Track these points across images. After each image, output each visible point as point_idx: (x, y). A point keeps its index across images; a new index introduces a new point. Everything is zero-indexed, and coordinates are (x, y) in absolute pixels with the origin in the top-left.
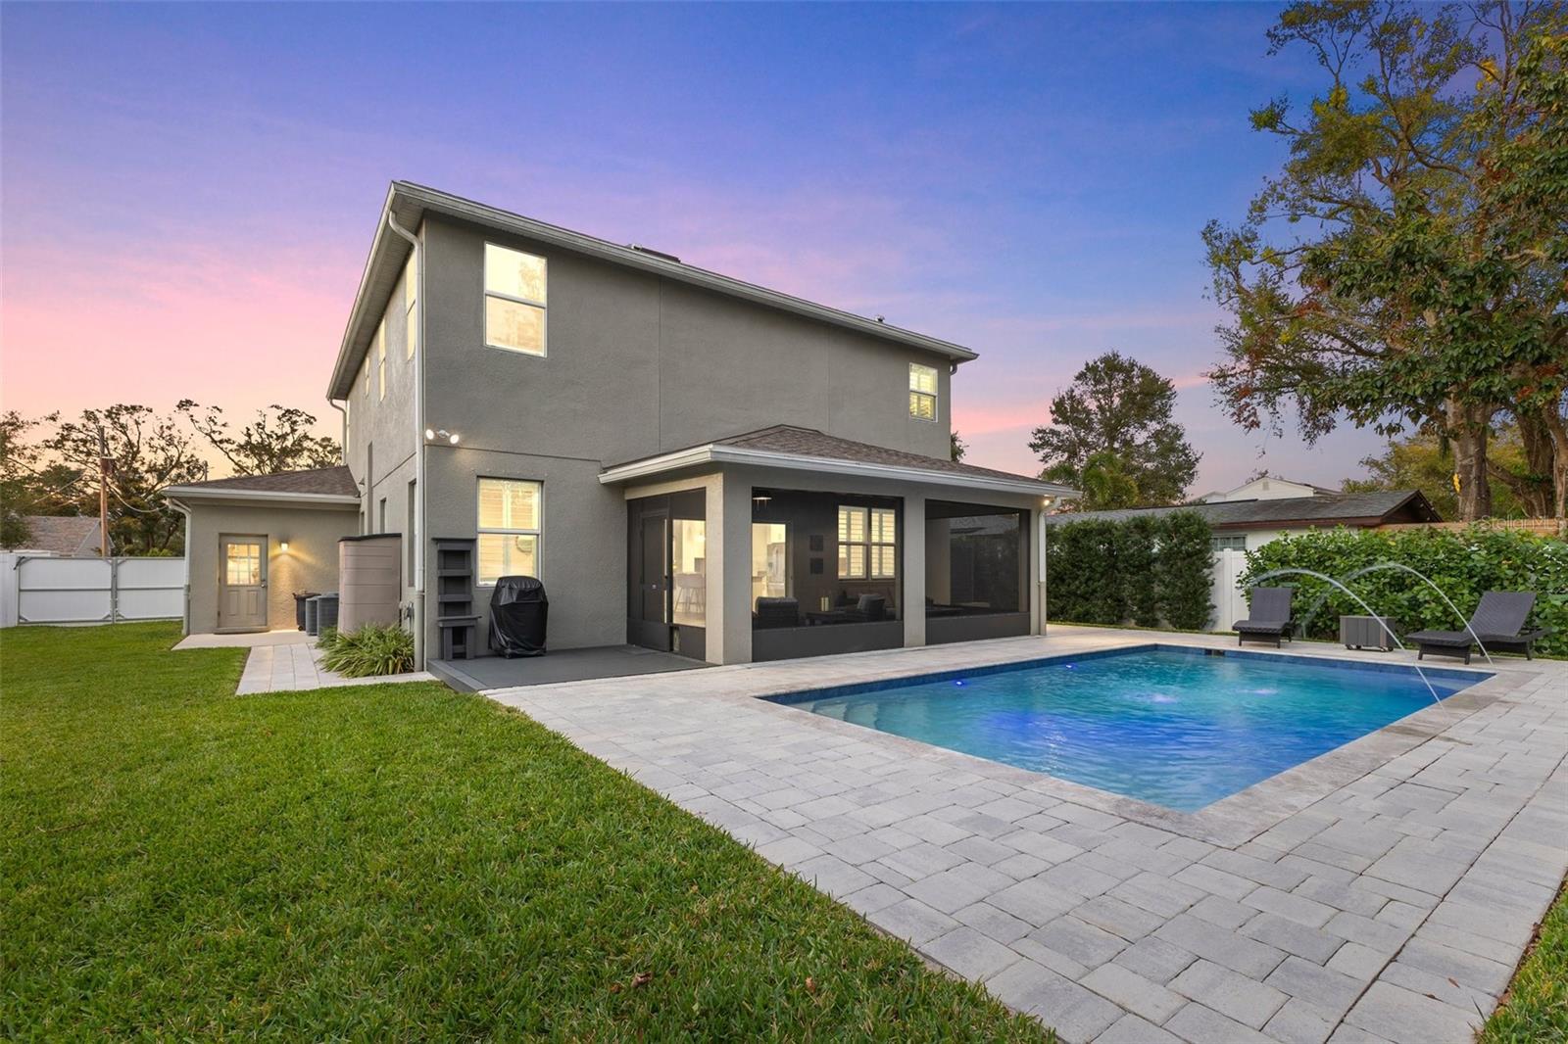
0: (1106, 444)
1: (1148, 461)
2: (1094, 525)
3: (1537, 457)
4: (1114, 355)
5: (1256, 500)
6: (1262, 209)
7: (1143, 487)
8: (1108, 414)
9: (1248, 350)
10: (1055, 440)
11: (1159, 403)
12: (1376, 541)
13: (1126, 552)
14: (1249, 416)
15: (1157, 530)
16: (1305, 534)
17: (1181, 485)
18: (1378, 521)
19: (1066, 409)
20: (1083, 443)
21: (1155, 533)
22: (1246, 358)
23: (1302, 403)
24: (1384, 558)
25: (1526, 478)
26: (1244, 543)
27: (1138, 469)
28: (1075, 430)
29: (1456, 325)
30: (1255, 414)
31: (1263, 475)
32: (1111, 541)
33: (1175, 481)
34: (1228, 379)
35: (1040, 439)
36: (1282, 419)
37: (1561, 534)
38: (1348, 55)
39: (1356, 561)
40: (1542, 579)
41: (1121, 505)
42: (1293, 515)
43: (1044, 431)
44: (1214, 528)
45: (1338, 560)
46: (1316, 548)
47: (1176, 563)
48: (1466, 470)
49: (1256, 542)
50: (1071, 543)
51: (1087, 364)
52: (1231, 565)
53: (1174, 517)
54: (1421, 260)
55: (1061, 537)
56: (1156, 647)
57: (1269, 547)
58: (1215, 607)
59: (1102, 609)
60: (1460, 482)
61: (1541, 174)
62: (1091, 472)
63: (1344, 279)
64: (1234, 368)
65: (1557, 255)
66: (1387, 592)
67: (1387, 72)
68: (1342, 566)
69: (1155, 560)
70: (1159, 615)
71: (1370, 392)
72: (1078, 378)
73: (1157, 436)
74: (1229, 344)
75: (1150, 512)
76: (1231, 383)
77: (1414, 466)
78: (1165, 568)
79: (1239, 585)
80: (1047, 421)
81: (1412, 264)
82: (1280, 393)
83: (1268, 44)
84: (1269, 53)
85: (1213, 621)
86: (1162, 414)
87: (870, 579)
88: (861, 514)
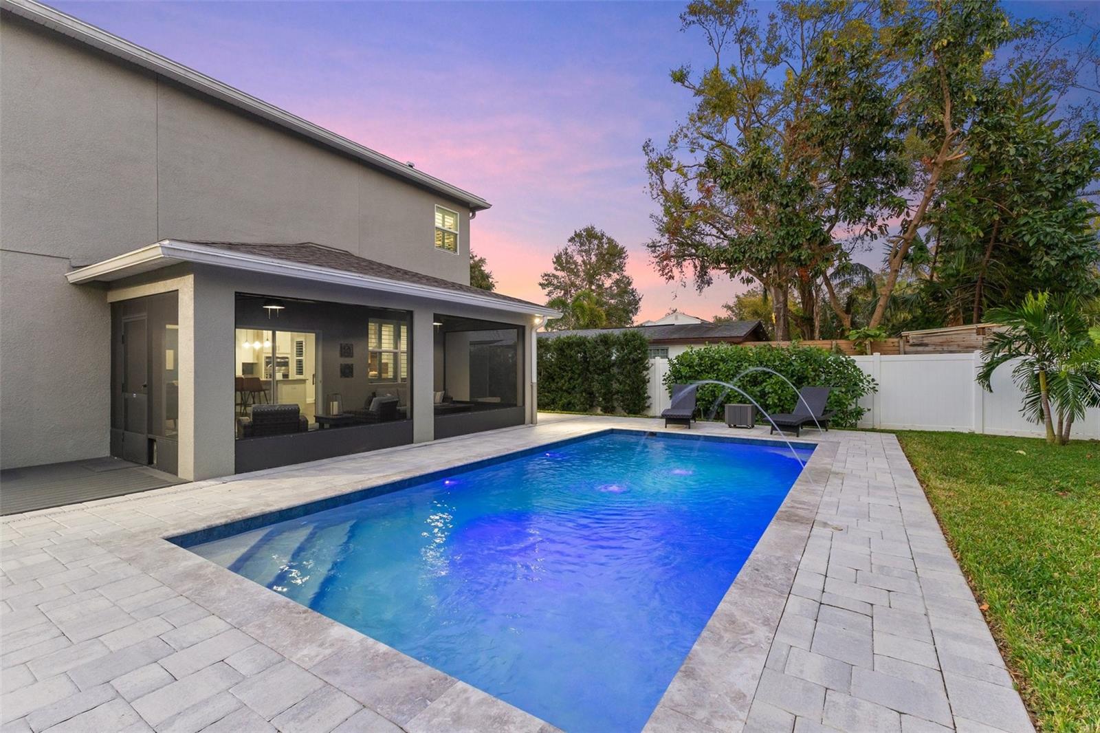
0: (587, 286)
1: (612, 299)
2: (574, 339)
3: (807, 305)
4: (592, 227)
5: (673, 325)
6: (675, 141)
7: (609, 315)
8: (588, 266)
9: (668, 231)
10: (555, 282)
11: (618, 261)
12: (742, 352)
13: (595, 359)
14: (668, 272)
15: (614, 344)
16: (703, 347)
17: (631, 315)
18: (741, 340)
19: (562, 261)
20: (573, 284)
21: (614, 345)
22: (667, 235)
23: (695, 267)
24: (747, 364)
25: (802, 317)
26: (667, 353)
27: (606, 303)
28: (568, 276)
29: (783, 216)
30: (671, 271)
31: (675, 311)
32: (586, 351)
33: (627, 312)
34: (657, 248)
35: (546, 280)
36: (685, 276)
37: (833, 350)
38: (724, 42)
39: (732, 366)
40: (828, 377)
41: (596, 327)
42: (695, 335)
43: (549, 275)
44: (650, 343)
45: (722, 366)
46: (709, 357)
47: (626, 367)
48: (778, 311)
49: (675, 352)
50: (559, 352)
51: (576, 232)
52: (659, 367)
53: (625, 335)
54: (765, 171)
55: (552, 347)
56: (612, 431)
57: (682, 356)
58: (650, 397)
59: (580, 400)
60: (776, 318)
61: (827, 124)
62: (576, 303)
63: (725, 178)
64: (660, 242)
65: (833, 178)
66: (748, 387)
67: (743, 60)
68: (724, 369)
69: (614, 365)
70: (616, 404)
71: (738, 255)
72: (570, 241)
73: (617, 282)
74: (657, 226)
75: (610, 331)
76: (659, 251)
77: (747, 310)
78: (620, 371)
79: (664, 382)
80: (550, 268)
81: (760, 174)
82: (685, 260)
83: (680, 23)
84: (681, 30)
85: (649, 407)
86: (621, 268)
87: (399, 381)
88: (392, 326)
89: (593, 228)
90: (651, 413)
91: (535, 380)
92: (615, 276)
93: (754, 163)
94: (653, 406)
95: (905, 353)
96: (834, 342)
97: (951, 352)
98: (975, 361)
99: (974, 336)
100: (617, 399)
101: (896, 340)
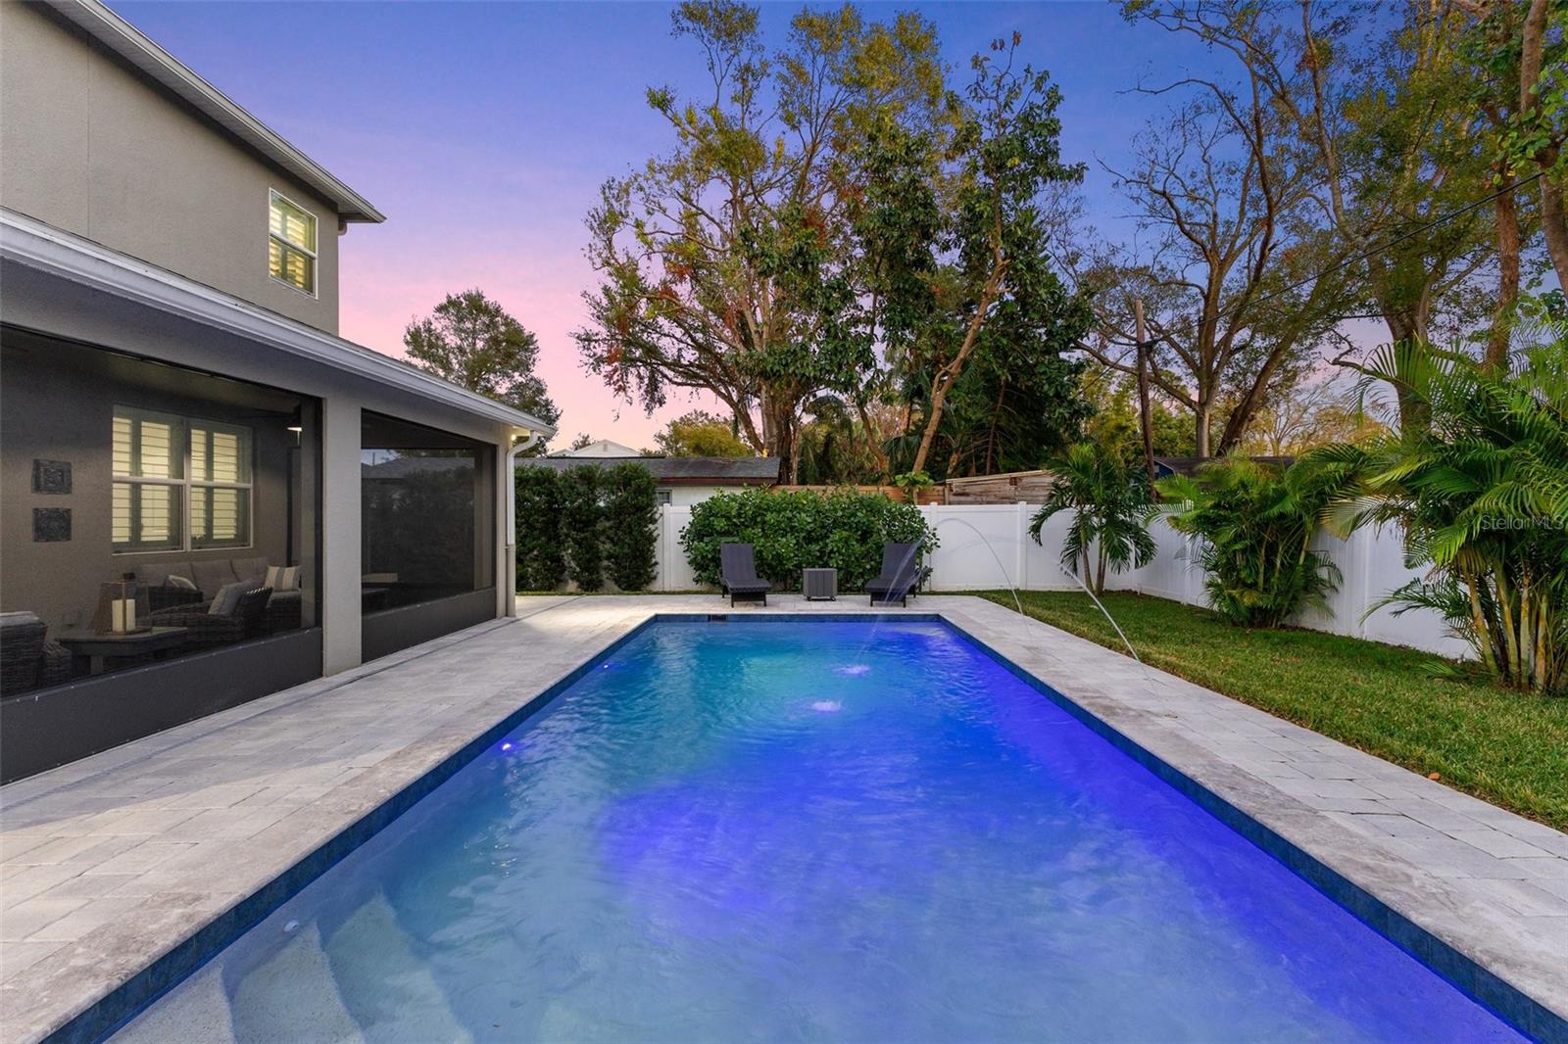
4: (478, 294)
8: (470, 356)
9: (608, 320)
11: (522, 354)
12: (793, 499)
13: (570, 505)
14: (618, 381)
15: (604, 482)
18: (775, 482)
19: (423, 342)
21: (603, 485)
22: (607, 326)
23: (642, 378)
24: (802, 515)
34: (593, 344)
46: (750, 505)
49: (682, 497)
51: (450, 297)
52: (674, 518)
53: (623, 468)
56: (656, 619)
57: (713, 503)
58: (657, 564)
64: (597, 334)
69: (602, 514)
70: (604, 577)
72: (437, 310)
73: (520, 387)
74: (593, 311)
76: (594, 347)
78: (612, 523)
79: (681, 540)
84: (671, 35)
85: (655, 578)
86: (524, 367)
87: (188, 546)
88: (166, 427)
89: (480, 297)
90: (656, 586)
91: (512, 540)
92: (518, 378)
93: (801, 248)
94: (659, 577)
95: (950, 504)
96: (881, 489)
97: (989, 503)
98: (1023, 513)
99: (1008, 487)
100: (608, 568)
101: (940, 488)
